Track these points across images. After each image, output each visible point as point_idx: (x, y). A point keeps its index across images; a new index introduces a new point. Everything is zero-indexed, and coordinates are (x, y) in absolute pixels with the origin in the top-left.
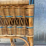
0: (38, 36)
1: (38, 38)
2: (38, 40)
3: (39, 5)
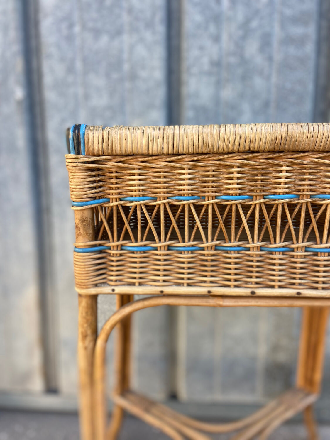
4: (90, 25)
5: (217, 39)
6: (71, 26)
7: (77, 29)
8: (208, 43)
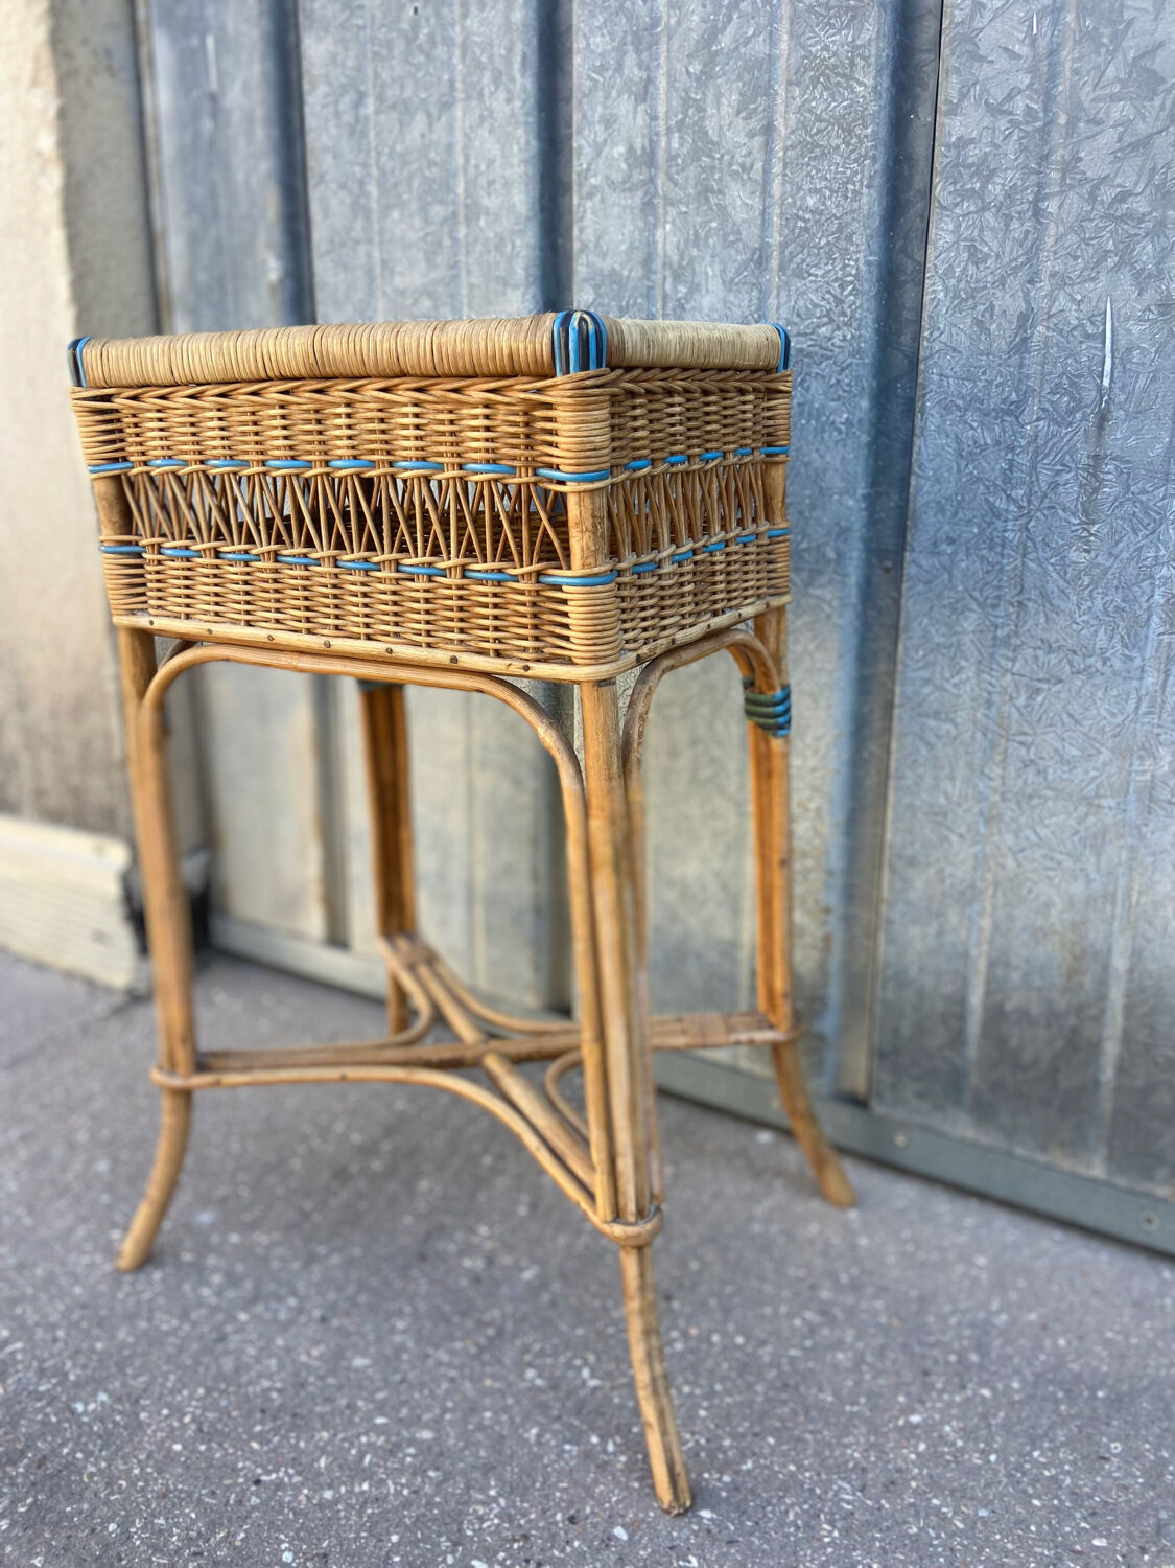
0: (976, 999)
1: (958, 1039)
2: (974, 1080)
3: (1021, 346)
4: (392, 93)
5: (644, 92)
6: (359, 103)
7: (370, 106)
8: (624, 106)
